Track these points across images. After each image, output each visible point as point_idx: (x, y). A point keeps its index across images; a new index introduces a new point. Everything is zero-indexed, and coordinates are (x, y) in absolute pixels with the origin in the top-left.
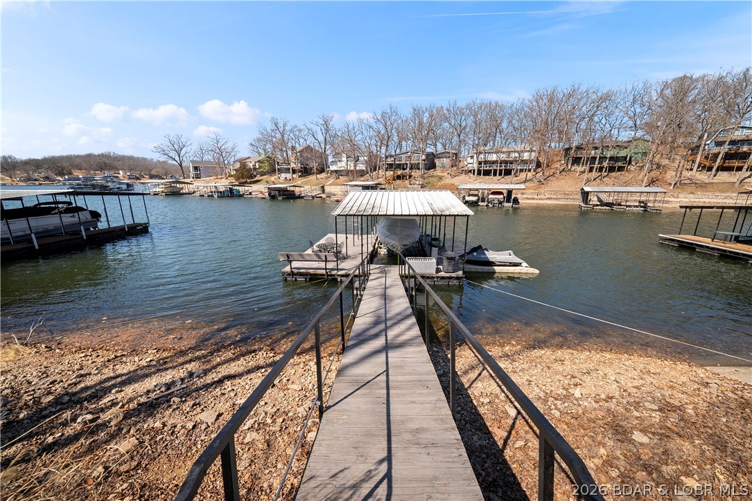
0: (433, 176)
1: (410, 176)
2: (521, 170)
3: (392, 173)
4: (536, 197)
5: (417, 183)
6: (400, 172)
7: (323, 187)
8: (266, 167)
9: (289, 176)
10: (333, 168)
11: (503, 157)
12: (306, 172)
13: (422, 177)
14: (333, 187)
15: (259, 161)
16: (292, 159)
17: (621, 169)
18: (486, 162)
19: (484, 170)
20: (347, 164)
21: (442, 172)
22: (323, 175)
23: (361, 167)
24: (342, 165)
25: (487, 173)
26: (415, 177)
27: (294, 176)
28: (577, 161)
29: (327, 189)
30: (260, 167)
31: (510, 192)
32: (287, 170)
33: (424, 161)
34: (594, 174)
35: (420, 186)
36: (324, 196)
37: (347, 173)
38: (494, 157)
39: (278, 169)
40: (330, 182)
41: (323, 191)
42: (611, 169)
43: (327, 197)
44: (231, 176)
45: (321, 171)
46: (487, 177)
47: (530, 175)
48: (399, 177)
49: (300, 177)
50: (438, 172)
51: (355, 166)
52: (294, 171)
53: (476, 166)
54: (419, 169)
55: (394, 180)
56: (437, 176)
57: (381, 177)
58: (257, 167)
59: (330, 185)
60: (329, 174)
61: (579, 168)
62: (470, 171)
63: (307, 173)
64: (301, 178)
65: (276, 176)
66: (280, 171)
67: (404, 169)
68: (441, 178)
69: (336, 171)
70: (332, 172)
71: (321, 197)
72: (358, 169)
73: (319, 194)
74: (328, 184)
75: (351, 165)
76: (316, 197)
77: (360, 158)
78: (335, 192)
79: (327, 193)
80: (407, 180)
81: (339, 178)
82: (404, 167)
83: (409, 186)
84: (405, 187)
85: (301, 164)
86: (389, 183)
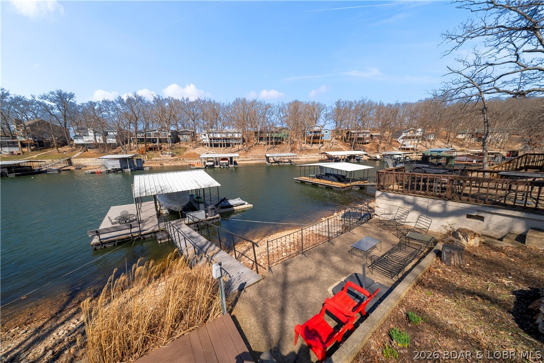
0: (180, 148)
1: (161, 148)
2: (235, 144)
3: (144, 145)
4: (245, 159)
5: (168, 153)
6: (151, 145)
7: (69, 160)
9: (17, 150)
10: (76, 141)
11: (224, 136)
12: (41, 145)
13: (171, 148)
14: (83, 159)
16: (18, 133)
17: (280, 143)
18: (214, 139)
19: (214, 144)
20: (95, 139)
21: (186, 144)
22: (67, 148)
23: (111, 141)
24: (90, 138)
25: (216, 145)
26: (164, 149)
27: (25, 150)
28: (261, 139)
29: (75, 161)
31: (231, 158)
32: (13, 145)
33: (170, 136)
34: (270, 146)
35: (170, 156)
36: (72, 168)
37: (96, 146)
38: (219, 136)
40: (78, 154)
41: (70, 164)
42: (276, 143)
43: (76, 169)
45: (64, 144)
46: (217, 148)
47: (240, 146)
48: (151, 149)
49: (33, 150)
50: (183, 145)
51: (105, 140)
52: (23, 145)
53: (208, 141)
54: (167, 142)
55: (147, 151)
56: (183, 148)
57: (135, 149)
59: (78, 157)
60: (74, 147)
61: (263, 143)
62: (205, 144)
63: (43, 146)
64: (35, 152)
67: (155, 143)
68: (186, 149)
69: (83, 145)
70: (77, 145)
71: (70, 170)
72: (108, 142)
73: (64, 167)
74: (74, 157)
75: (100, 139)
76: (63, 170)
77: (109, 133)
78: (86, 164)
79: (76, 166)
80: (158, 151)
81: (87, 151)
82: (154, 141)
83: (162, 156)
84: (158, 156)
85: (34, 137)
86: (143, 154)
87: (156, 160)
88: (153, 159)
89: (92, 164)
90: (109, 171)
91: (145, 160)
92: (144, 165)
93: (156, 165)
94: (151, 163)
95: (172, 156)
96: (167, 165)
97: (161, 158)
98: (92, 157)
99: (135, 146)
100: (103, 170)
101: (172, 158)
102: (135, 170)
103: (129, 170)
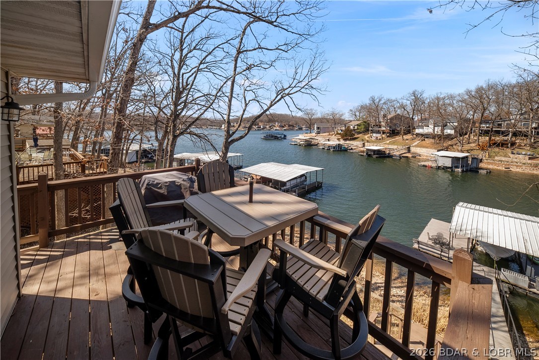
1: (513, 144)
3: (487, 139)
5: (524, 153)
6: (498, 139)
7: (409, 148)
8: (362, 128)
9: (379, 136)
10: (417, 131)
12: (393, 133)
14: (419, 148)
15: (357, 125)
16: (383, 124)
20: (434, 130)
22: (409, 136)
23: (449, 131)
24: (428, 130)
26: (520, 145)
27: (384, 136)
29: (413, 149)
30: (358, 129)
32: (378, 132)
35: (527, 157)
36: (409, 155)
37: (433, 136)
39: (371, 130)
40: (416, 143)
41: (409, 151)
43: (412, 157)
44: (338, 134)
45: (408, 132)
48: (496, 144)
49: (388, 137)
51: (442, 130)
52: (383, 133)
55: (490, 147)
57: (474, 142)
58: (356, 128)
59: (416, 146)
60: (415, 136)
63: (394, 133)
64: (389, 138)
65: (369, 135)
66: (373, 132)
67: (505, 136)
69: (422, 135)
70: (417, 135)
71: (407, 157)
72: (445, 133)
73: (404, 153)
74: (413, 145)
75: (438, 130)
76: (403, 157)
77: (448, 124)
78: (420, 153)
79: (413, 153)
80: (508, 147)
81: (425, 140)
82: (505, 134)
83: (512, 156)
84: (505, 156)
85: (390, 127)
86: (483, 150)
87: (501, 161)
88: (496, 158)
89: (426, 154)
90: (439, 167)
91: (484, 158)
92: (482, 165)
93: (498, 168)
94: (492, 164)
95: (530, 159)
96: (518, 170)
97: (510, 159)
98: (427, 148)
99: (475, 138)
100: (434, 165)
101: (530, 162)
102: (467, 171)
103: (460, 170)
